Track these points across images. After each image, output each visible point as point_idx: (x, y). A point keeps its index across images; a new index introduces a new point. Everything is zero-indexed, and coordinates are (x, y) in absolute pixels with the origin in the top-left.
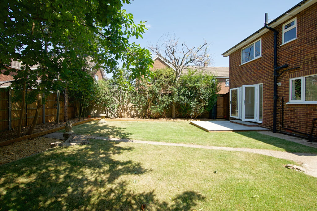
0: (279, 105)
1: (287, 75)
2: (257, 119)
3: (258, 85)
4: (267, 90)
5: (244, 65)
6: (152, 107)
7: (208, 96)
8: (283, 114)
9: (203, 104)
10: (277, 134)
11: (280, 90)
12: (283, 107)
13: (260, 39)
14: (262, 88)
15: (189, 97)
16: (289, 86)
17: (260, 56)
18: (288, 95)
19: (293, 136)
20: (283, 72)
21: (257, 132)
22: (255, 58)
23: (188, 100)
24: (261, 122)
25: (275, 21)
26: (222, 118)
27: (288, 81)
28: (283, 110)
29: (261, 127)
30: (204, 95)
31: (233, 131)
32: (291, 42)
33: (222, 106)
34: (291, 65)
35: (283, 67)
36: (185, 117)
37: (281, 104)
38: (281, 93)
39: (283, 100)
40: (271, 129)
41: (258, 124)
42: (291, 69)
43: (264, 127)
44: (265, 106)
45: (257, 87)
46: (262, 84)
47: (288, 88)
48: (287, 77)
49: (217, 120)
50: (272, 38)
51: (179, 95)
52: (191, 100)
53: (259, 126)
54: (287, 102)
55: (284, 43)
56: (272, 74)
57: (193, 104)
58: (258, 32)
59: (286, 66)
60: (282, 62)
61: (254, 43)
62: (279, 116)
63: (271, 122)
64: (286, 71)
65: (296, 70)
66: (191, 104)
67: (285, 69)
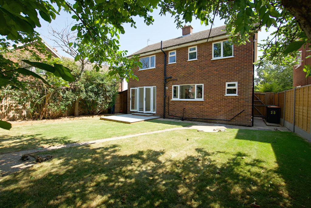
0: (167, 101)
1: (171, 83)
2: (152, 111)
3: (153, 87)
4: (159, 91)
5: (141, 71)
6: (51, 104)
7: (113, 93)
8: (169, 106)
9: (108, 101)
10: (165, 119)
11: (167, 92)
12: (169, 102)
13: (155, 55)
14: (155, 89)
15: (96, 94)
16: (172, 89)
17: (154, 67)
18: (172, 95)
19: (174, 119)
20: (169, 81)
21: (157, 119)
22: (150, 68)
23: (95, 96)
24: (155, 112)
25: (166, 48)
26: (119, 112)
27: (172, 86)
28: (169, 104)
29: (155, 116)
30: (109, 92)
31: (145, 121)
32: (173, 64)
33: (118, 102)
34: (173, 78)
35: (169, 78)
36: (87, 114)
37: (168, 100)
38: (168, 94)
39: (169, 98)
40: (162, 117)
41: (152, 114)
42: (174, 80)
43: (157, 116)
44: (157, 102)
45: (152, 88)
46: (156, 86)
47: (172, 91)
48: (171, 84)
49: (115, 114)
50: (162, 57)
51: (86, 92)
52: (98, 97)
53: (153, 116)
54: (171, 99)
55: (169, 63)
56: (162, 81)
57: (100, 100)
58: (155, 50)
59: (171, 78)
60: (169, 75)
61: (150, 56)
62: (166, 108)
63: (162, 112)
64: (171, 80)
65: (175, 81)
66: (98, 100)
67: (170, 79)
